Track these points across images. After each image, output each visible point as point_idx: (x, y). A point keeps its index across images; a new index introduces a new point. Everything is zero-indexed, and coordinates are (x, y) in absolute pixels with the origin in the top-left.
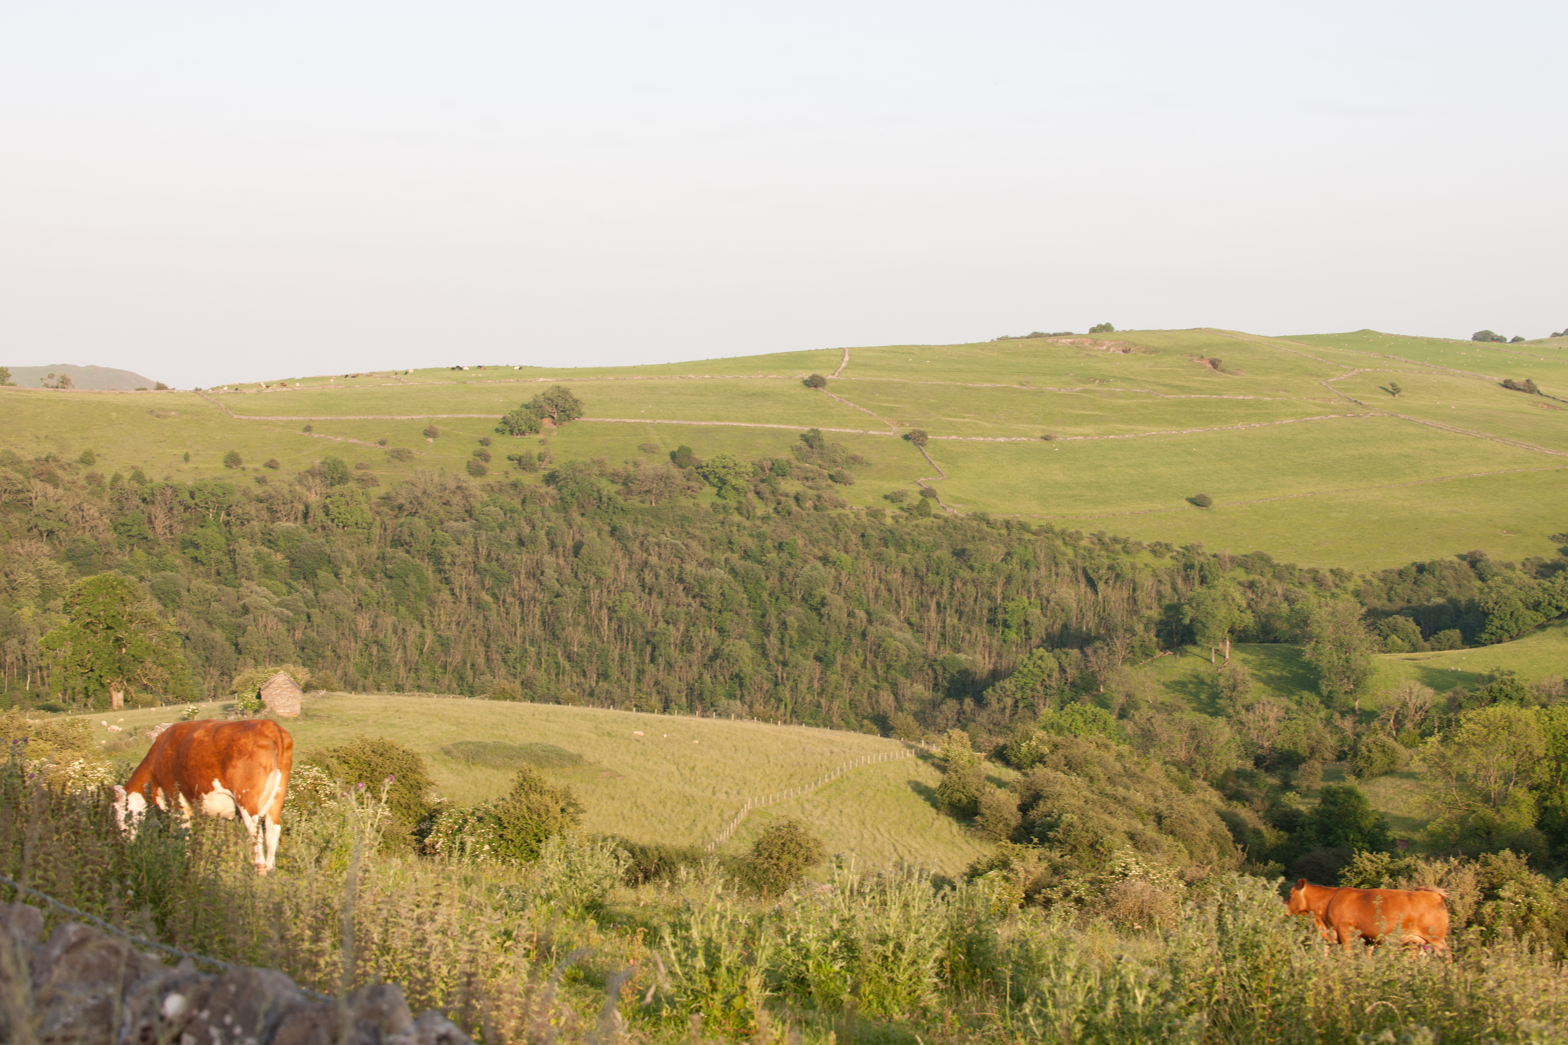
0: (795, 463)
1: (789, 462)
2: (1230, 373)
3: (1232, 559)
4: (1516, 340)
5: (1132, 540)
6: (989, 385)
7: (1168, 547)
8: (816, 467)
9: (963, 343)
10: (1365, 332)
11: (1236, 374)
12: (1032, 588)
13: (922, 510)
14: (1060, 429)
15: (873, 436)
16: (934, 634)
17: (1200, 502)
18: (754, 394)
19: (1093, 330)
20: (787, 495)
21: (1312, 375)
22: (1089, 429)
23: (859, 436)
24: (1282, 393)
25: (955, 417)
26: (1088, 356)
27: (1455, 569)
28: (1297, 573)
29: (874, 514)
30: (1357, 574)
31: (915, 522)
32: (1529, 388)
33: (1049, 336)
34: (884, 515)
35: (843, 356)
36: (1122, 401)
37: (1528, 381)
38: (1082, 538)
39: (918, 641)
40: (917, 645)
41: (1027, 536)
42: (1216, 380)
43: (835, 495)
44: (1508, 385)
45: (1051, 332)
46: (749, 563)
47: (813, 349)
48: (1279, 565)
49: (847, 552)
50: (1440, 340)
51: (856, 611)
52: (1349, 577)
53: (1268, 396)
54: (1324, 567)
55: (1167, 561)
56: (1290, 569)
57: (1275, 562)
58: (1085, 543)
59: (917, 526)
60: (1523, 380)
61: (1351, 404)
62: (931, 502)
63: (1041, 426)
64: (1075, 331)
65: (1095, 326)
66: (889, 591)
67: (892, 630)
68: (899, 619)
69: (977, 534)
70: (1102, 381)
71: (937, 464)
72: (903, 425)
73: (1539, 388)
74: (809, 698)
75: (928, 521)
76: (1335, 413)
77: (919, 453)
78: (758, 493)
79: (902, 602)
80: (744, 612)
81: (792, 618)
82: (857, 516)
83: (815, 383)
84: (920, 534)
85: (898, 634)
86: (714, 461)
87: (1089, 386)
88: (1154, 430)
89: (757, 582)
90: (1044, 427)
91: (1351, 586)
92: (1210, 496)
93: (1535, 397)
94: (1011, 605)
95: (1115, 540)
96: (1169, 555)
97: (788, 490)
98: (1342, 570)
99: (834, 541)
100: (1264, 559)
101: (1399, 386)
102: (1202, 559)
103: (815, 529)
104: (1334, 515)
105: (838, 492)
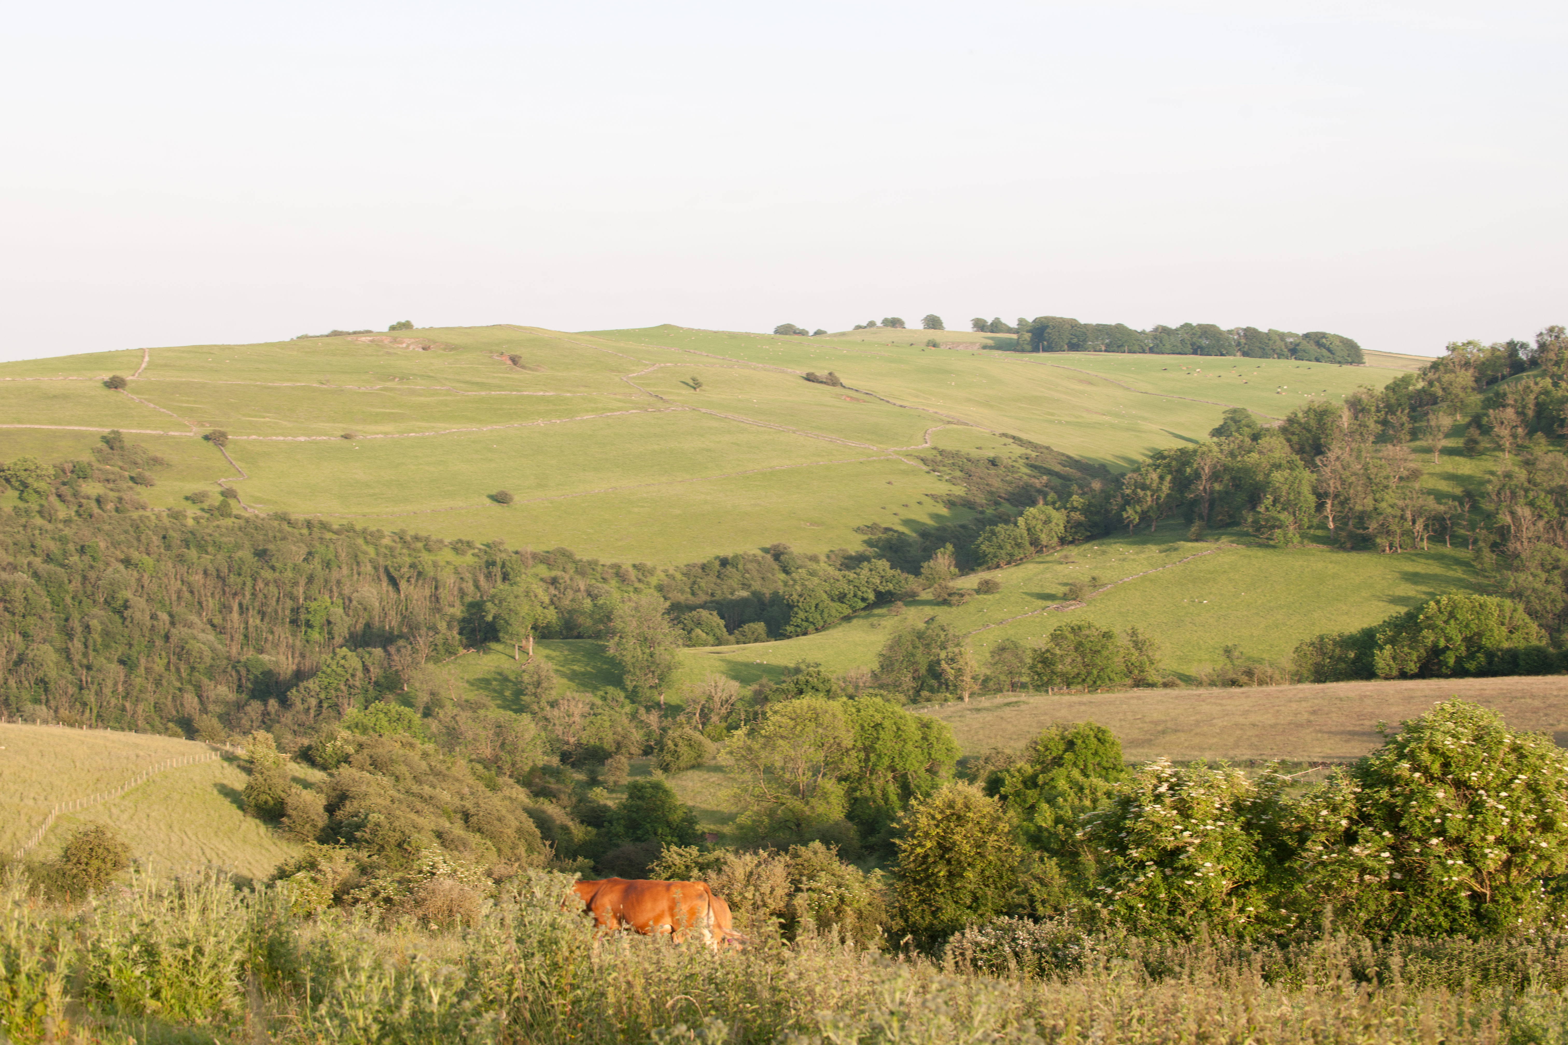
0: (96, 465)
1: (90, 464)
2: (531, 369)
3: (534, 556)
4: (818, 333)
5: (434, 538)
6: (289, 384)
7: (469, 544)
8: (117, 469)
9: (262, 342)
10: (665, 327)
11: (536, 370)
12: (335, 588)
13: (223, 511)
14: (359, 427)
15: (173, 437)
16: (237, 636)
17: (501, 499)
18: (55, 397)
19: (393, 328)
20: (88, 498)
21: (612, 371)
22: (389, 428)
23: (160, 437)
24: (582, 389)
25: (255, 416)
26: (388, 353)
27: (759, 563)
28: (599, 568)
29: (176, 515)
30: (660, 568)
31: (216, 523)
32: (832, 381)
33: (349, 334)
34: (185, 517)
35: (143, 357)
36: (422, 399)
37: (830, 374)
38: (382, 536)
39: (221, 643)
40: (220, 646)
41: (328, 536)
42: (516, 376)
43: (136, 497)
44: (810, 378)
45: (351, 331)
46: (51, 567)
47: (113, 349)
48: (581, 561)
49: (148, 554)
50: (742, 334)
51: (159, 613)
52: (652, 572)
53: (569, 391)
54: (627, 562)
55: (469, 559)
56: (593, 564)
57: (578, 557)
58: (386, 541)
59: (218, 527)
60: (826, 373)
61: (652, 399)
62: (232, 502)
63: (341, 425)
64: (375, 329)
65: (395, 323)
66: (192, 592)
67: (195, 632)
68: (202, 620)
69: (278, 534)
70: (402, 379)
71: (237, 464)
72: (203, 426)
73: (842, 381)
74: (113, 701)
75: (229, 522)
76: (636, 408)
77: (220, 454)
78: (59, 496)
79: (204, 604)
80: (48, 616)
81: (95, 621)
82: (158, 517)
83: (115, 384)
84: (221, 535)
85: (202, 636)
86: (16, 464)
87: (389, 384)
88: (455, 428)
89: (60, 586)
90: (345, 426)
91: (654, 581)
92: (511, 492)
93: (837, 390)
94: (313, 605)
95: (417, 538)
96: (471, 552)
97: (89, 493)
98: (645, 565)
99: (135, 543)
100: (566, 555)
101: (700, 380)
102: (504, 556)
103: (117, 531)
104: (636, 510)
105: (139, 494)
